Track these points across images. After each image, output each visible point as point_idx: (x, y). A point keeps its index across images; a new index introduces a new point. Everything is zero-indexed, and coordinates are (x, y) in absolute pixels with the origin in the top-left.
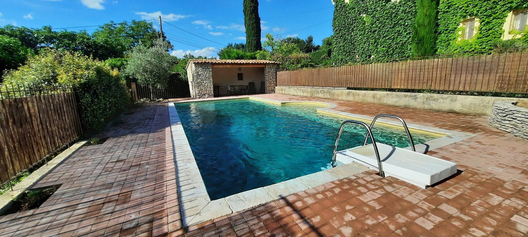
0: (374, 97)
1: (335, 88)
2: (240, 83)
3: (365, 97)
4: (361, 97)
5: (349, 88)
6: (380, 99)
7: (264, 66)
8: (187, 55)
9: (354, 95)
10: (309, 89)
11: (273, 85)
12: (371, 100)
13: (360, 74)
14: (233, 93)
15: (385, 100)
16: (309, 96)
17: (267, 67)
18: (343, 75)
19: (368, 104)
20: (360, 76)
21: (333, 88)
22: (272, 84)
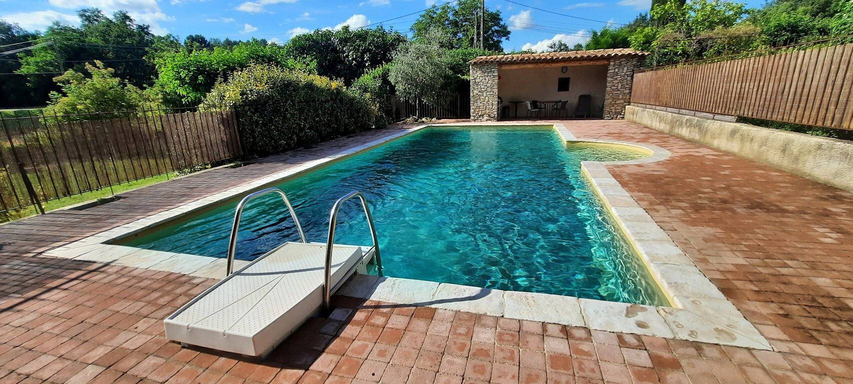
0: (784, 151)
1: (717, 117)
2: (563, 96)
3: (764, 147)
4: (756, 147)
5: (742, 119)
6: (797, 159)
7: (606, 62)
8: (554, 45)
9: (743, 138)
10: (669, 115)
11: (622, 101)
12: (774, 157)
13: (772, 81)
14: (534, 115)
15: (807, 164)
16: (667, 132)
17: (612, 63)
18: (736, 82)
19: (768, 167)
20: (771, 84)
21: (711, 115)
22: (620, 99)
